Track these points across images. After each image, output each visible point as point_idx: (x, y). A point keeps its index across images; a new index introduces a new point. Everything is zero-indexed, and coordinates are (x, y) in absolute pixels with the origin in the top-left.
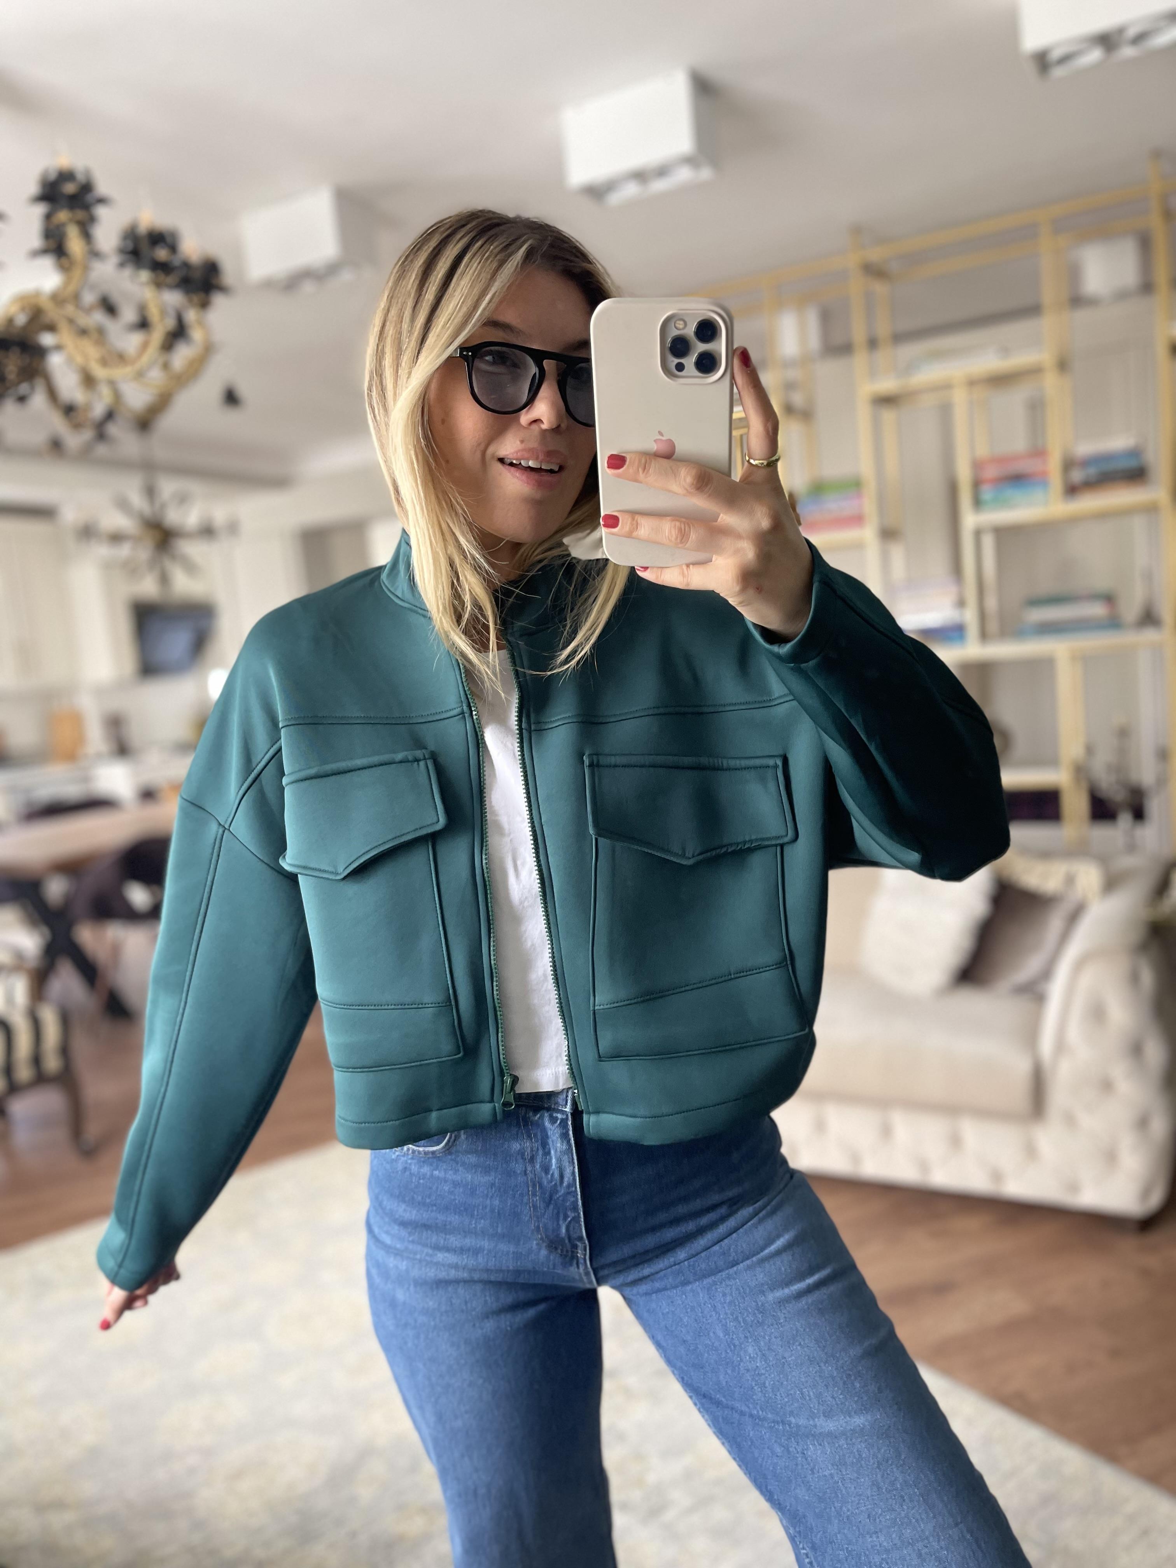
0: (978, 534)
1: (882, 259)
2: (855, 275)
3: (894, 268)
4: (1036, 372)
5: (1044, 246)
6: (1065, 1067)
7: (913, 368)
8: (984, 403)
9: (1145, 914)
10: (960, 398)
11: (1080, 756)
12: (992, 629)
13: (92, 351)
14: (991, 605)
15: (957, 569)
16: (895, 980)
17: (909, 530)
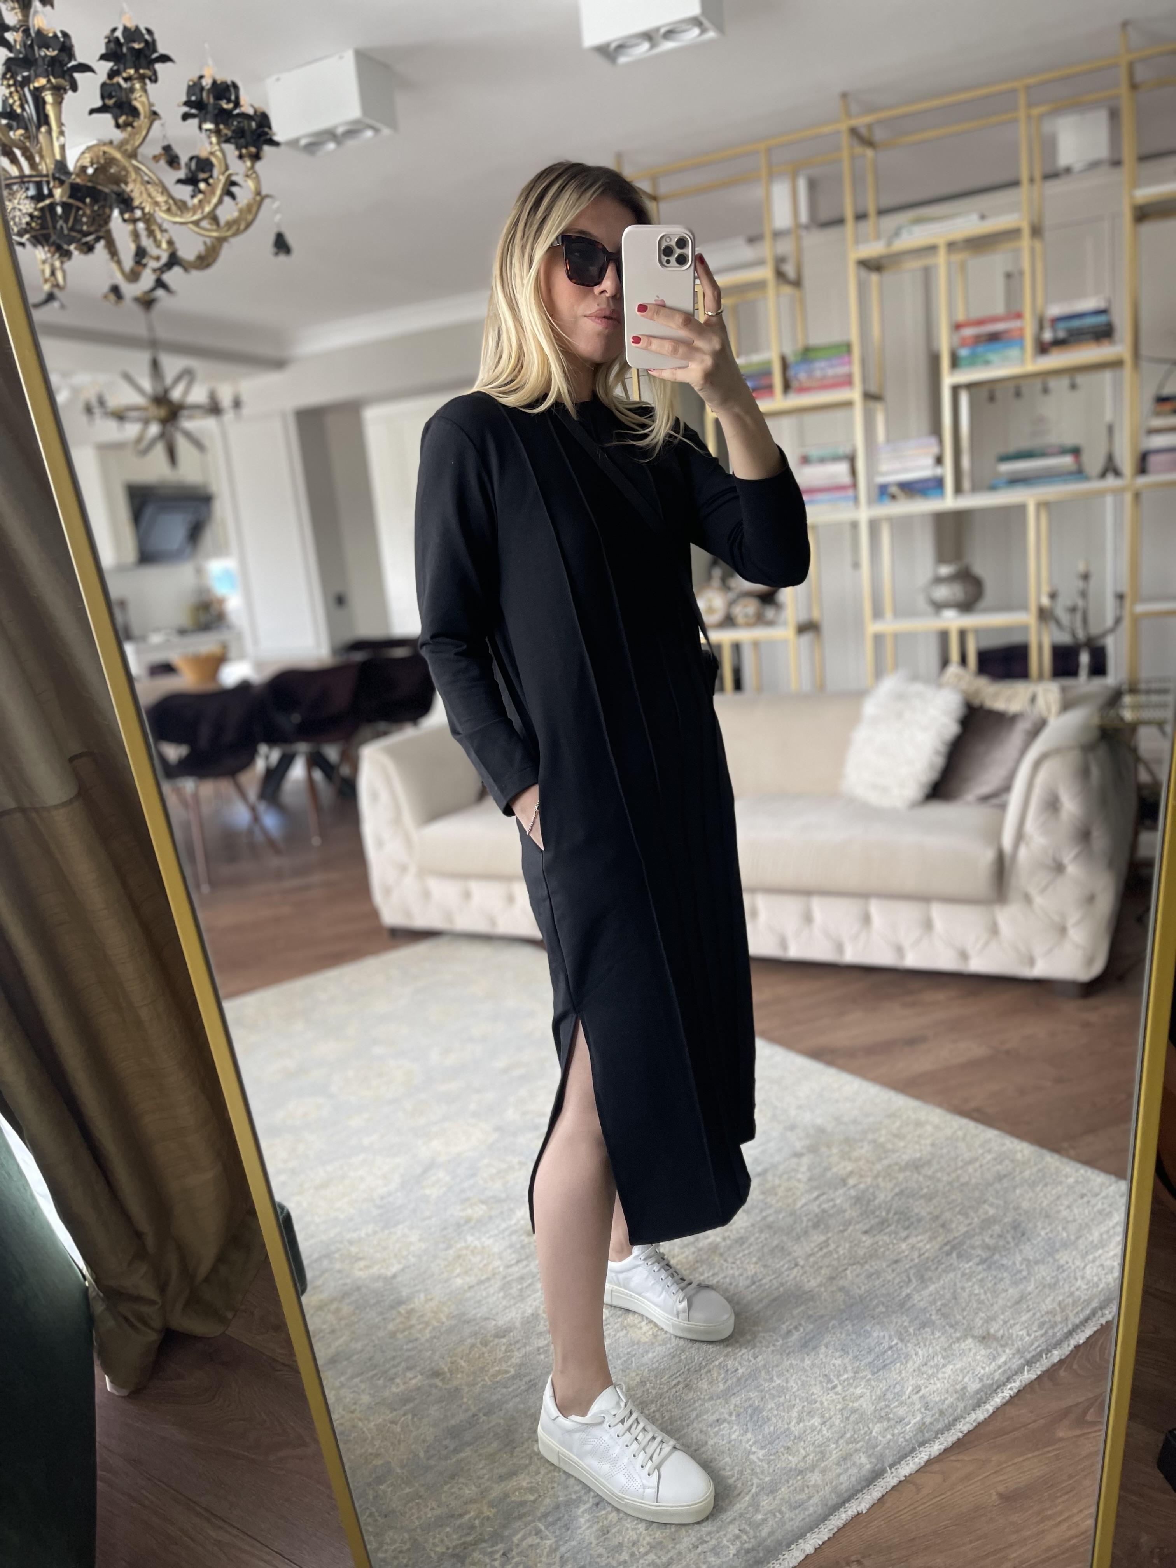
0: (956, 390)
1: (870, 127)
2: (845, 140)
3: (879, 135)
4: (1013, 234)
5: (1022, 114)
6: (1023, 853)
7: (897, 233)
8: (963, 266)
9: (1096, 720)
10: (941, 259)
11: (1045, 601)
12: (966, 484)
13: (161, 199)
14: (966, 462)
15: (936, 430)
16: (873, 798)
17: (890, 394)
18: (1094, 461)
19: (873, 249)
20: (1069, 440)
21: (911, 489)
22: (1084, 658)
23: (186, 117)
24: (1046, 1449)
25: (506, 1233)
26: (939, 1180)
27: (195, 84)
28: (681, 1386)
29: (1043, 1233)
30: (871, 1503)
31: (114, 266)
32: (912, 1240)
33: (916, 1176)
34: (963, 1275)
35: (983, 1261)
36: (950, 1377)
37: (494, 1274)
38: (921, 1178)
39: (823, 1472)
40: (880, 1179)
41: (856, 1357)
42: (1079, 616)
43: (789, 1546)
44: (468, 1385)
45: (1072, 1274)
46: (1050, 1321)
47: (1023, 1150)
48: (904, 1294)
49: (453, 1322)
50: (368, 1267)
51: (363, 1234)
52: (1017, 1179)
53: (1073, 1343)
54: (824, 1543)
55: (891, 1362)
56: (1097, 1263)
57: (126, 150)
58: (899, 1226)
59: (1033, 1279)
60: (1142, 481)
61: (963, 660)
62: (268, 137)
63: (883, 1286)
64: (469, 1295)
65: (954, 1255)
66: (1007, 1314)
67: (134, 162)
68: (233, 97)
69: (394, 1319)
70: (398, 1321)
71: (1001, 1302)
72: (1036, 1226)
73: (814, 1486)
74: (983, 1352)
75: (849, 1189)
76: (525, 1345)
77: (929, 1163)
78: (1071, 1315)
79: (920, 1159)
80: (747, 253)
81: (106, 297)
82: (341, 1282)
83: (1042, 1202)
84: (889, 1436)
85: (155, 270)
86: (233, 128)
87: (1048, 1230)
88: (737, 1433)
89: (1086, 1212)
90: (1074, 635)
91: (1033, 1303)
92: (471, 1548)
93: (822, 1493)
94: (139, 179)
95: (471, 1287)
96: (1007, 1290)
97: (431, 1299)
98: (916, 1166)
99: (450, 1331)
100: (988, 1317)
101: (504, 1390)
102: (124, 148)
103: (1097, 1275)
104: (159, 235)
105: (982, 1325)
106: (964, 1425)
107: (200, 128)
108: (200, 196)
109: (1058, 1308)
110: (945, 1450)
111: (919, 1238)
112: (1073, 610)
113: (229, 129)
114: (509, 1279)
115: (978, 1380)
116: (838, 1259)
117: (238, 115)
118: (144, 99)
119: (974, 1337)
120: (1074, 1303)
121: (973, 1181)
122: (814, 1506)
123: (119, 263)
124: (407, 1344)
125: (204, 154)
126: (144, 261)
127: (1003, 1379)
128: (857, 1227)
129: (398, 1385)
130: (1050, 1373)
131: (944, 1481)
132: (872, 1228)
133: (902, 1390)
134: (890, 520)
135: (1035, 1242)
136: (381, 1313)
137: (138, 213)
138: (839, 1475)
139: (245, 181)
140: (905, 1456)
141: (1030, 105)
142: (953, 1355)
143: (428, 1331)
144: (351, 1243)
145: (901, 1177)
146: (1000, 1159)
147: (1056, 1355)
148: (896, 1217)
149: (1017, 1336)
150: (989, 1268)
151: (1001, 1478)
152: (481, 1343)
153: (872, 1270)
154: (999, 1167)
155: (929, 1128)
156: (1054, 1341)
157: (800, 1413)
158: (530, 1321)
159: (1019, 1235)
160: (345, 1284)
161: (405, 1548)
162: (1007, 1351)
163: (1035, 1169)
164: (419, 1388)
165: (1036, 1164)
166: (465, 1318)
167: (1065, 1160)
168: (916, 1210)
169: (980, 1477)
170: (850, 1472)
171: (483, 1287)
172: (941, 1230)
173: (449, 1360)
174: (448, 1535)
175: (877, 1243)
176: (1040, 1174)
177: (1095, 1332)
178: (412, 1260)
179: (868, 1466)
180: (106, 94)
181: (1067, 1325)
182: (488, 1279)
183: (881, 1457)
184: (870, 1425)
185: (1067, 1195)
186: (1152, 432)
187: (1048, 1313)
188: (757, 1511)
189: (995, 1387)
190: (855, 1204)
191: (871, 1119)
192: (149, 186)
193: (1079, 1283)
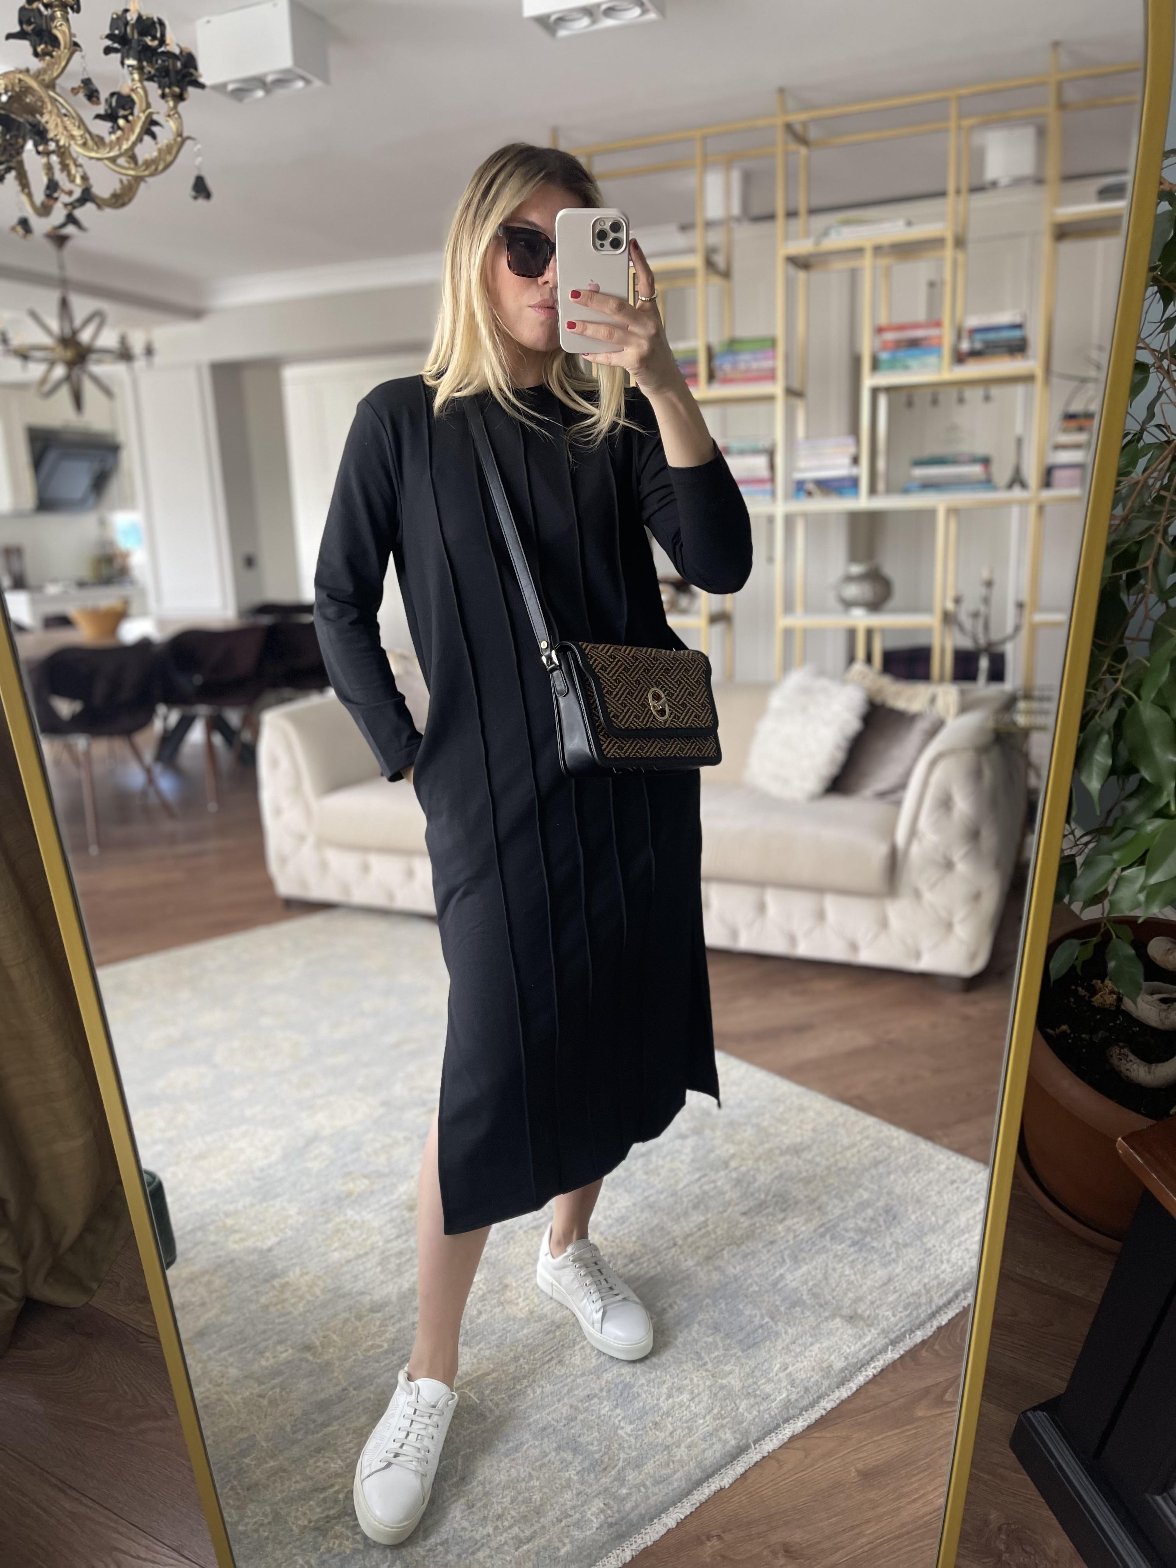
0: (875, 392)
1: (805, 124)
2: (780, 135)
3: (813, 133)
4: (936, 243)
5: (952, 124)
6: (915, 850)
7: (826, 233)
8: (888, 272)
9: (991, 724)
10: (867, 262)
11: (950, 606)
12: (881, 486)
13: (76, 132)
14: (881, 464)
15: (854, 430)
16: (775, 789)
17: (811, 391)
18: (1002, 473)
19: (802, 247)
20: (980, 450)
21: (827, 487)
22: (984, 663)
23: (108, 51)
24: (905, 1428)
25: (387, 1208)
26: (818, 1164)
27: (119, 17)
28: (553, 1362)
29: (913, 1217)
30: (734, 1477)
31: (24, 198)
32: (789, 1222)
33: (796, 1159)
34: (836, 1256)
35: (854, 1244)
36: (816, 1355)
37: (373, 1249)
38: (800, 1162)
39: (689, 1447)
40: (761, 1163)
41: (727, 1336)
42: (980, 623)
43: (651, 1520)
44: (339, 1359)
45: (938, 1258)
46: (915, 1302)
47: (900, 1137)
48: (777, 1274)
49: (328, 1296)
50: (242, 1240)
51: (240, 1206)
52: (892, 1165)
53: (936, 1324)
54: (686, 1517)
55: (762, 1340)
56: (963, 1248)
57: (44, 80)
58: (777, 1209)
59: (901, 1262)
60: (1047, 494)
61: (869, 659)
62: (193, 78)
63: (758, 1266)
64: (345, 1269)
65: (828, 1237)
66: (874, 1294)
67: (51, 93)
68: (158, 35)
69: (266, 1293)
70: (271, 1294)
71: (869, 1283)
72: (907, 1210)
73: (678, 1461)
74: (850, 1332)
75: (730, 1172)
76: (399, 1320)
77: (809, 1148)
78: (935, 1298)
79: (801, 1143)
80: (680, 240)
81: (13, 229)
82: (213, 1255)
83: (914, 1187)
84: (755, 1413)
85: (66, 205)
86: (157, 66)
87: (918, 1214)
88: (607, 1409)
89: (955, 1198)
90: (975, 639)
91: (901, 1284)
92: (334, 1521)
93: (686, 1468)
94: (55, 110)
95: (348, 1262)
96: (875, 1272)
97: (307, 1273)
98: (796, 1150)
99: (324, 1305)
100: (857, 1297)
101: (377, 1364)
102: (41, 78)
103: (962, 1258)
104: (73, 170)
105: (850, 1306)
106: (827, 1402)
107: (122, 63)
108: (119, 133)
109: (923, 1291)
110: (808, 1427)
111: (795, 1220)
112: (975, 615)
113: (152, 67)
114: (387, 1254)
115: (843, 1359)
116: (716, 1240)
117: (163, 52)
118: (65, 28)
119: (842, 1317)
120: (939, 1284)
121: (851, 1166)
122: (678, 1482)
123: (30, 195)
124: (279, 1317)
125: (125, 91)
126: (56, 195)
127: (868, 1357)
128: (736, 1209)
129: (267, 1359)
130: (912, 1354)
131: (806, 1457)
132: (750, 1210)
133: (770, 1369)
134: (805, 515)
135: (905, 1226)
136: (255, 1286)
137: (52, 146)
138: (704, 1450)
139: (167, 121)
140: (770, 1432)
141: (961, 116)
142: (820, 1334)
143: (301, 1305)
144: (227, 1215)
145: (781, 1160)
146: (877, 1145)
147: (919, 1336)
148: (775, 1200)
149: (883, 1316)
150: (860, 1250)
151: (861, 1455)
152: (356, 1317)
153: (748, 1251)
154: (876, 1153)
155: (811, 1114)
156: (917, 1322)
157: (670, 1389)
158: (406, 1297)
159: (891, 1218)
160: (219, 1257)
161: (266, 1521)
162: (873, 1330)
163: (909, 1156)
164: (289, 1362)
165: (910, 1151)
166: (341, 1292)
167: (938, 1147)
168: (794, 1193)
169: (842, 1454)
170: (715, 1447)
171: (360, 1261)
172: (817, 1213)
173: (321, 1334)
174: (311, 1509)
175: (754, 1224)
176: (914, 1161)
177: (957, 1315)
178: (289, 1233)
179: (733, 1442)
180: (24, 19)
181: (931, 1307)
182: (366, 1254)
183: (747, 1432)
184: (738, 1402)
185: (938, 1181)
186: (1058, 447)
187: (913, 1294)
188: (622, 1485)
189: (859, 1366)
190: (736, 1185)
191: (756, 1103)
192: (65, 119)
193: (944, 1266)
